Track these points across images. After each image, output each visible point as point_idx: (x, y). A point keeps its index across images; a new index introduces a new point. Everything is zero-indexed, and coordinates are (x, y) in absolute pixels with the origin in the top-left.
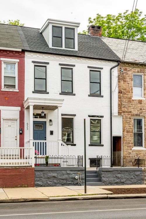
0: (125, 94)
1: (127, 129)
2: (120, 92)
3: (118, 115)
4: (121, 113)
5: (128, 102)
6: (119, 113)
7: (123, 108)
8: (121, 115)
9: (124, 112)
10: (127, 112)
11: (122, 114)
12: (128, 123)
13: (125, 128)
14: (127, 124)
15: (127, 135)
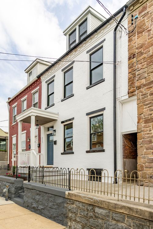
0: (142, 53)
1: (146, 117)
2: (131, 56)
3: (129, 97)
4: (132, 92)
5: (147, 65)
6: (131, 94)
7: (137, 81)
8: (133, 95)
9: (139, 88)
10: (145, 85)
11: (136, 93)
12: (147, 105)
13: (142, 115)
14: (145, 107)
15: (145, 127)
